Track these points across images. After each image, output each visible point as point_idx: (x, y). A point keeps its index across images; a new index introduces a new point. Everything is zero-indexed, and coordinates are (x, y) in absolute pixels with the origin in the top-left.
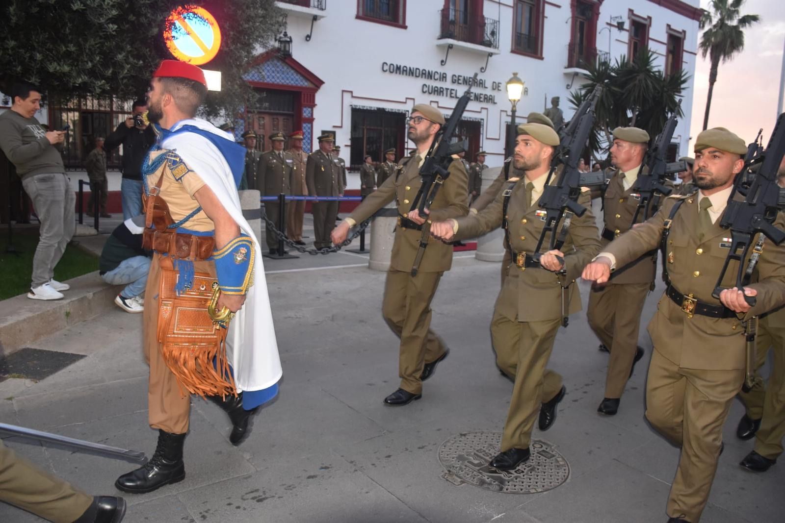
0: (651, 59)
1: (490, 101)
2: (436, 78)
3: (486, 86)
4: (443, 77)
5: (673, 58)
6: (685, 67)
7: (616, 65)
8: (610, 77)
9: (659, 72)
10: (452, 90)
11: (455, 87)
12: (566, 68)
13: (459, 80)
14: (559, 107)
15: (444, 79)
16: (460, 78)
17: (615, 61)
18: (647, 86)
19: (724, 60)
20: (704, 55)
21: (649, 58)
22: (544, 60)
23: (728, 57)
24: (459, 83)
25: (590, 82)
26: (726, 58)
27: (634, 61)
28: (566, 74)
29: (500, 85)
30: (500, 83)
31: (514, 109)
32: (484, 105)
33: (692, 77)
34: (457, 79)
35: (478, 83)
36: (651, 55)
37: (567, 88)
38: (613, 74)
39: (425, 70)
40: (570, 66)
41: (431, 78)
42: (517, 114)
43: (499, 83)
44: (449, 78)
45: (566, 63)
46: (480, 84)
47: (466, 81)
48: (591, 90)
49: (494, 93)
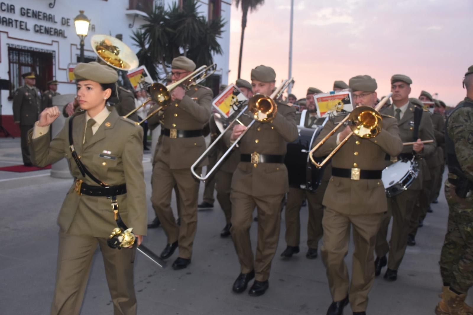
0: (197, 6)
1: (61, 35)
2: (3, 9)
3: (56, 21)
4: (11, 9)
5: (214, 6)
6: (223, 14)
7: (169, 10)
8: (165, 20)
9: (203, 17)
10: (21, 22)
11: (24, 19)
12: (127, 9)
13: (28, 13)
15: (13, 11)
16: (29, 11)
17: (168, 6)
18: (194, 28)
19: (251, 10)
20: (237, 5)
21: (194, 5)
22: (108, 1)
23: (255, 8)
25: (148, 23)
26: (253, 9)
27: (183, 8)
28: (128, 16)
29: (69, 21)
31: (82, 43)
32: (55, 38)
33: (228, 22)
34: (25, 12)
36: (196, 3)
37: (130, 27)
38: (167, 17)
40: (131, 8)
42: (85, 48)
43: (68, 19)
44: (17, 10)
45: (127, 5)
46: (50, 18)
47: (36, 15)
48: (150, 29)
49: (63, 28)
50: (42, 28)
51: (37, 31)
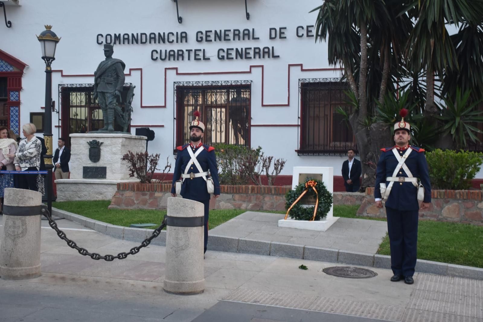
1: (267, 55)
2: (171, 40)
4: (182, 37)
10: (197, 51)
11: (201, 46)
13: (207, 36)
16: (209, 34)
24: (208, 41)
29: (285, 32)
32: (256, 62)
34: (204, 35)
35: (242, 34)
39: (154, 33)
41: (164, 42)
43: (282, 29)
44: (192, 37)
47: (220, 36)
49: (272, 44)
50: (231, 52)
51: (221, 58)
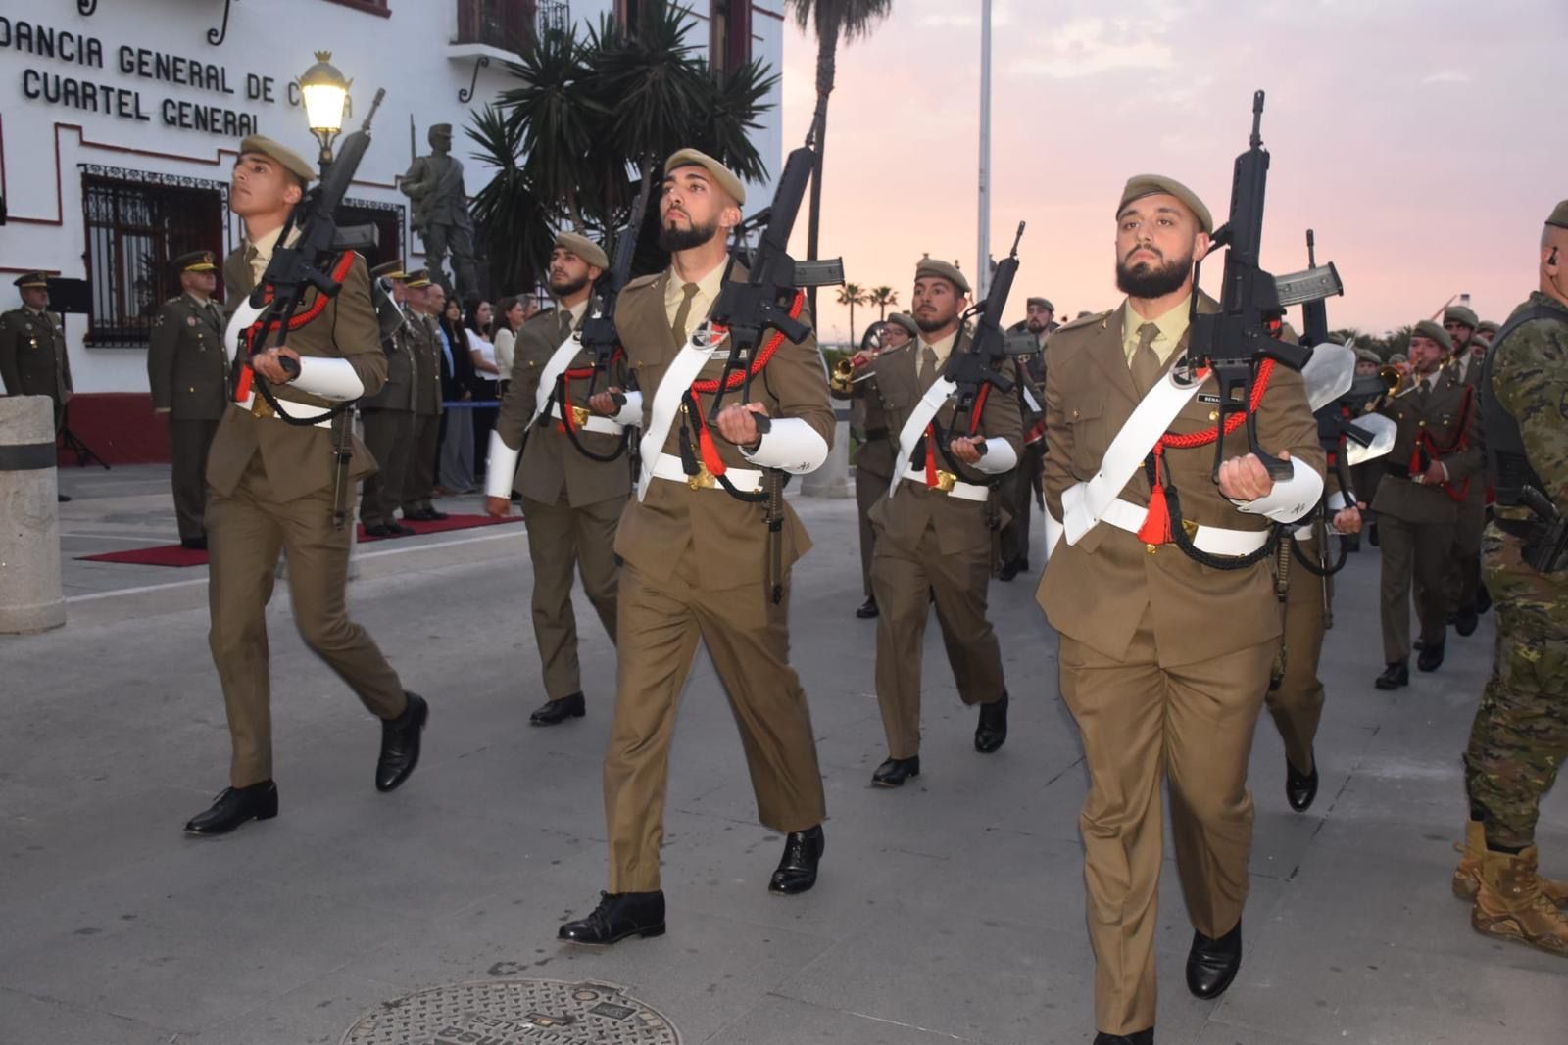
0: (680, 27)
2: (67, 52)
3: (228, 86)
4: (91, 52)
5: (727, 24)
6: (757, 50)
7: (591, 41)
8: (579, 74)
9: (700, 61)
10: (121, 92)
11: (130, 83)
12: (452, 43)
13: (142, 63)
14: (449, 153)
15: (95, 58)
16: (145, 58)
17: (588, 32)
18: (675, 100)
19: (848, 34)
20: (802, 22)
21: (674, 24)
22: (392, 16)
23: (859, 27)
24: (142, 74)
25: (526, 85)
26: (854, 31)
28: (455, 62)
29: (269, 85)
30: (271, 80)
32: (225, 141)
33: (777, 77)
34: (135, 59)
35: (204, 75)
36: (679, 18)
37: (461, 100)
38: (584, 65)
39: (26, 25)
40: (464, 37)
41: (51, 54)
43: (266, 80)
44: (110, 56)
45: (453, 31)
46: (211, 78)
47: (166, 69)
48: (530, 106)
49: (253, 109)
50: (186, 110)
51: (170, 122)
